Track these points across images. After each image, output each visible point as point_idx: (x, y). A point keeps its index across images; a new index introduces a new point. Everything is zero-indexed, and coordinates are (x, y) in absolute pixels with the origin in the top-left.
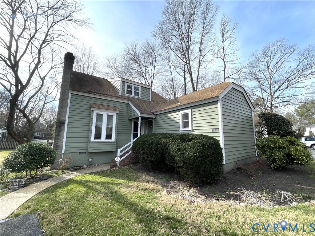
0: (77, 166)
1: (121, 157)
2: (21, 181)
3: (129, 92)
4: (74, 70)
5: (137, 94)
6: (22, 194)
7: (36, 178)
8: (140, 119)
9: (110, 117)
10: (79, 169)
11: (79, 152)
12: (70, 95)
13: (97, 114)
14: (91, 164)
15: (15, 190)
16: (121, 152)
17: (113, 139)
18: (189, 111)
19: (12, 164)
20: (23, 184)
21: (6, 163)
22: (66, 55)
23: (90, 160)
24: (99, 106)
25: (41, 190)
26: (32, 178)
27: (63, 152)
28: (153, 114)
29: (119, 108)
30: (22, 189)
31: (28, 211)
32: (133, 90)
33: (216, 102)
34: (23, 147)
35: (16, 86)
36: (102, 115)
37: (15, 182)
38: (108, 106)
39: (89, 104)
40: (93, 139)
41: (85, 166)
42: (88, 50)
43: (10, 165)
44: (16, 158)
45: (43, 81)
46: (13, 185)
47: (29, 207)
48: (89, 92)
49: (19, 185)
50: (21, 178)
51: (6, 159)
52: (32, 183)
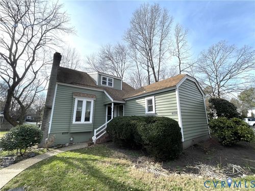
0: (60, 145)
1: (97, 136)
2: (12, 159)
3: (104, 83)
4: (60, 66)
5: (110, 84)
6: (12, 170)
7: (25, 155)
8: (113, 104)
9: (88, 103)
10: (61, 147)
11: (62, 133)
12: (57, 85)
13: (79, 101)
14: (72, 142)
15: (7, 167)
16: (97, 132)
17: (91, 121)
18: (153, 98)
19: (5, 143)
20: (13, 161)
22: (55, 54)
23: (72, 139)
24: (80, 94)
25: (29, 166)
26: (22, 155)
27: (49, 133)
28: (123, 100)
29: (96, 96)
30: (13, 165)
31: (16, 185)
32: (107, 81)
33: (174, 90)
34: (15, 129)
35: (14, 79)
36: (82, 101)
37: (7, 159)
38: (87, 94)
39: (72, 92)
40: (74, 122)
41: (67, 144)
42: (72, 51)
43: (4, 145)
44: (9, 139)
45: (36, 75)
46: (5, 162)
47: (17, 182)
48: (72, 83)
49: (10, 162)
50: (13, 155)
51: (1, 139)
52: (21, 160)
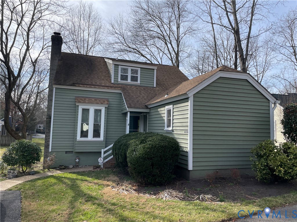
0: (63, 166)
2: (14, 172)
3: (124, 78)
6: (15, 181)
7: (26, 172)
8: (129, 114)
9: (97, 112)
10: (64, 169)
11: (66, 152)
12: (54, 89)
13: (83, 110)
14: (78, 164)
15: (10, 179)
17: (102, 138)
18: (171, 107)
19: (8, 158)
20: (15, 175)
21: (4, 157)
23: (77, 160)
24: (85, 99)
25: (28, 180)
26: (24, 172)
27: (50, 150)
28: (147, 107)
29: (110, 100)
30: (15, 178)
31: (16, 189)
32: (129, 75)
35: (9, 79)
36: (88, 110)
37: (10, 172)
38: (96, 99)
39: (74, 98)
40: (79, 138)
41: (71, 167)
43: (7, 159)
44: (10, 154)
45: (34, 66)
46: (9, 175)
47: (17, 187)
48: (73, 85)
49: (13, 175)
50: (14, 170)
51: (4, 154)
52: (22, 176)
